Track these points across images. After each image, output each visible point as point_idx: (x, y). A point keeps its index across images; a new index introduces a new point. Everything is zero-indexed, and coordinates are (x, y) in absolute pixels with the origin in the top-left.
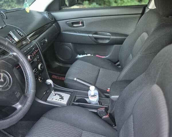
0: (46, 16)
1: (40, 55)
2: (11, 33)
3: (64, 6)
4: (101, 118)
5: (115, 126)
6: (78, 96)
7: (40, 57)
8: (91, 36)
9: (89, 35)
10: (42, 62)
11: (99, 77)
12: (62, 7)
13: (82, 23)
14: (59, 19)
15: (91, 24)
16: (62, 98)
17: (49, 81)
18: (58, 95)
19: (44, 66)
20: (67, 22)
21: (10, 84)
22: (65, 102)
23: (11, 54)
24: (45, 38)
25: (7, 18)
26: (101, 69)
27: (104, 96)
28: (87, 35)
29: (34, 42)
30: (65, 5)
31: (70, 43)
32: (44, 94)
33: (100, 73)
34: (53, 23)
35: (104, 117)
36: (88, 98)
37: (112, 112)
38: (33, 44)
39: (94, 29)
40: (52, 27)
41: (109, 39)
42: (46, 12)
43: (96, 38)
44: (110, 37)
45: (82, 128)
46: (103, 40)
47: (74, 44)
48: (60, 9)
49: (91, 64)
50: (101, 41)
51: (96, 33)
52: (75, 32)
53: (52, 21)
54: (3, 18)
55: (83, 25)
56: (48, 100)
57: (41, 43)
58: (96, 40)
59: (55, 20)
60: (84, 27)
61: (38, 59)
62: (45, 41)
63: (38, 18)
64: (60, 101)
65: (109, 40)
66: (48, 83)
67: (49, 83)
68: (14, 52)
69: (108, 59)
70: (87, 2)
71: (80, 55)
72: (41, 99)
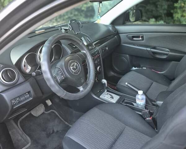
0: (111, 28)
1: (100, 58)
2: (83, 39)
3: (127, 21)
4: (144, 119)
5: (157, 129)
6: (126, 100)
7: (100, 61)
8: (149, 50)
9: (147, 49)
10: (101, 66)
11: (150, 89)
12: (126, 22)
13: (142, 37)
14: (121, 33)
15: (150, 39)
16: (112, 98)
17: (104, 81)
18: (110, 95)
19: (102, 69)
20: (128, 35)
21: (79, 72)
22: (114, 101)
23: (82, 51)
24: (106, 47)
25: (82, 27)
26: (154, 83)
27: (151, 104)
28: (145, 49)
29: (98, 48)
30: (129, 20)
31: (128, 55)
32: (98, 91)
33: (152, 86)
34: (115, 35)
35: (147, 119)
36: (135, 102)
37: (155, 117)
38: (97, 50)
39: (153, 44)
40: (114, 38)
41: (167, 54)
42: (111, 25)
43: (154, 53)
44: (168, 53)
45: (126, 124)
46: (161, 55)
47: (131, 56)
48: (124, 24)
49: (145, 76)
50: (158, 56)
51: (154, 48)
52: (134, 45)
53: (114, 33)
54: (79, 27)
55: (143, 40)
56: (100, 96)
57: (103, 50)
58: (154, 54)
59: (117, 33)
60: (143, 41)
61: (98, 62)
62: (106, 49)
63: (103, 30)
64: (111, 99)
65: (167, 56)
66: (102, 82)
67: (104, 83)
68: (85, 50)
69: (164, 75)
70: (153, 20)
71: (135, 67)
72: (95, 95)
